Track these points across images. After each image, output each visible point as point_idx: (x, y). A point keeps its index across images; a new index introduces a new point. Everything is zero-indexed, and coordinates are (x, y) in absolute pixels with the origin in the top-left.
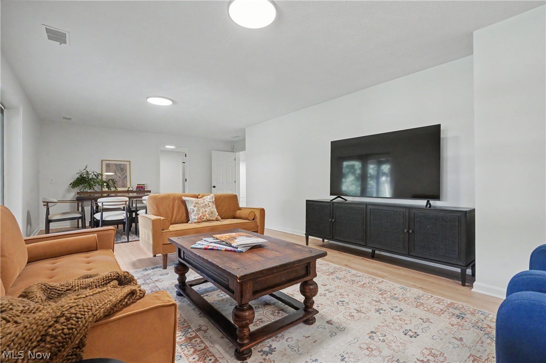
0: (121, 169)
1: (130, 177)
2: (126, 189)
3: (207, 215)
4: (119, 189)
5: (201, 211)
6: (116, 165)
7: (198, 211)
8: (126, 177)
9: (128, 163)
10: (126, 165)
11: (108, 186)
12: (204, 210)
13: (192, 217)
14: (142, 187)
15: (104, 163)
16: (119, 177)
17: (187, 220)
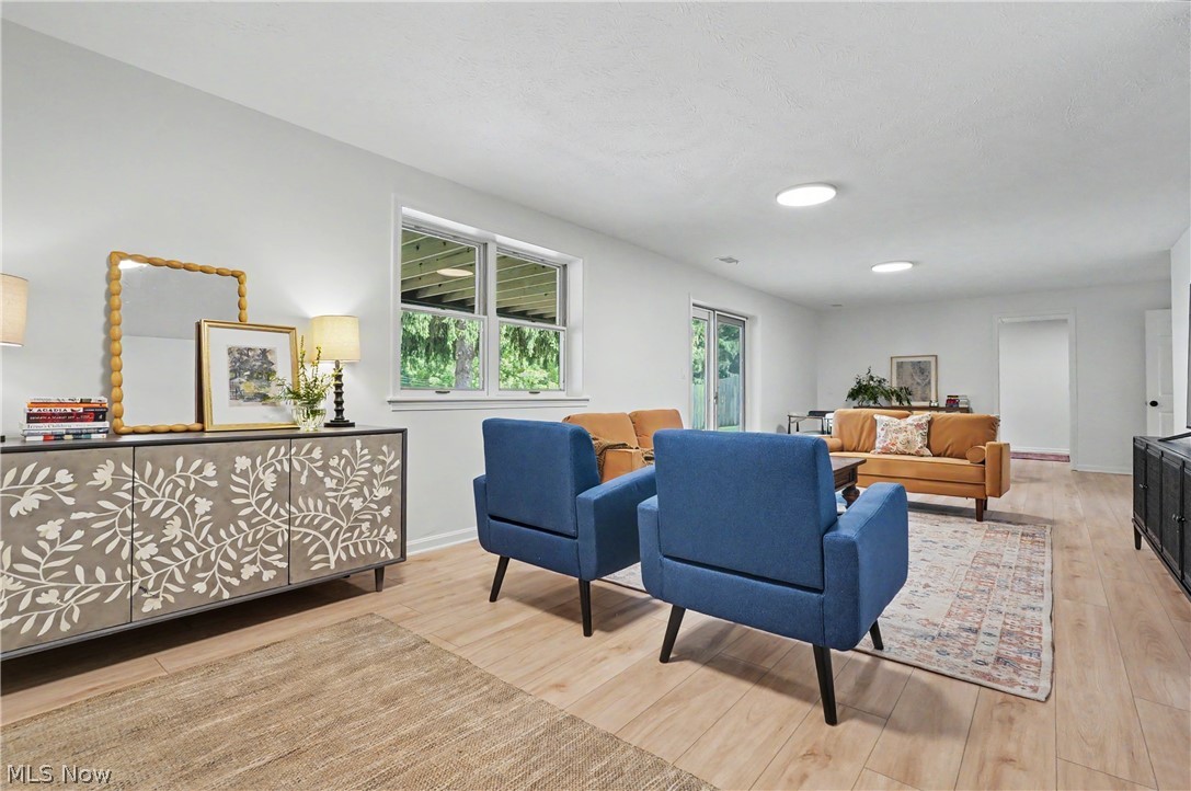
0: (922, 369)
1: (937, 382)
2: (926, 404)
3: (899, 445)
4: (914, 404)
5: (890, 437)
6: (913, 364)
7: (886, 435)
8: (929, 383)
9: (932, 360)
10: (930, 362)
11: (899, 399)
12: (894, 435)
13: (879, 444)
14: (954, 400)
15: (895, 361)
16: (918, 383)
17: (873, 447)
